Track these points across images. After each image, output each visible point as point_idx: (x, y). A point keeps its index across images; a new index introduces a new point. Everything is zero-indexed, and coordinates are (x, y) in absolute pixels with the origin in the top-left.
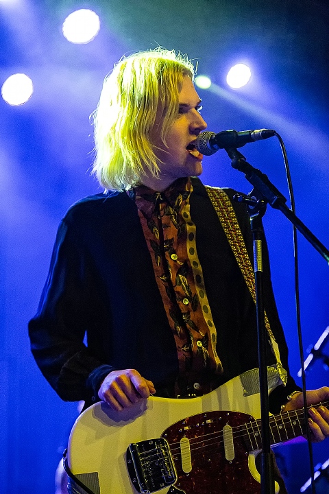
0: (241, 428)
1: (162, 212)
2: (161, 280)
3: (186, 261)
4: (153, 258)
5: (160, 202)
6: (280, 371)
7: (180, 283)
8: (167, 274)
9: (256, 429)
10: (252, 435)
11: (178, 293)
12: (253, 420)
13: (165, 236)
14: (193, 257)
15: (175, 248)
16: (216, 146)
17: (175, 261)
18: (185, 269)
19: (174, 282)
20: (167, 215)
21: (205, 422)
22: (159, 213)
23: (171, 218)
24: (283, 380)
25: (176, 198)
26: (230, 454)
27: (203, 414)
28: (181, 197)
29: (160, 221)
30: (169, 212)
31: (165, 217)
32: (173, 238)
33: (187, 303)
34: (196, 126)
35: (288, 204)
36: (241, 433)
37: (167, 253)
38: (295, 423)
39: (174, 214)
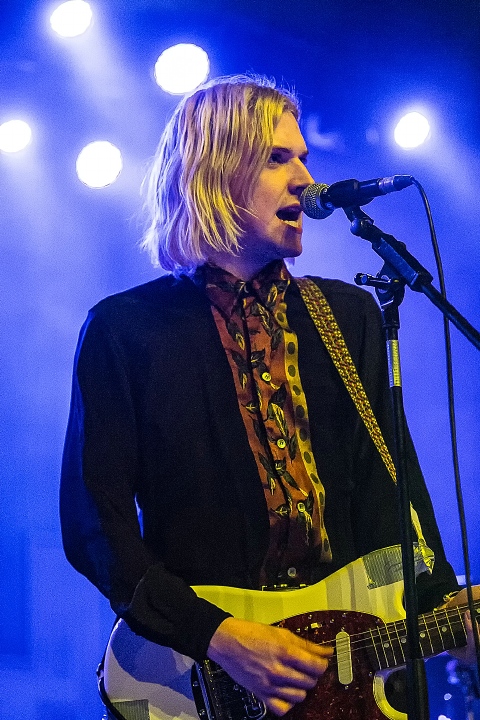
0: (363, 636)
1: (247, 311)
2: (246, 411)
3: (284, 384)
4: (235, 375)
5: (243, 295)
6: (423, 551)
7: (274, 415)
8: (256, 402)
9: (385, 638)
10: (380, 648)
11: (271, 430)
12: (381, 624)
13: (252, 345)
14: (294, 380)
15: (268, 363)
16: (329, 205)
17: (268, 383)
18: (281, 396)
19: (264, 414)
20: (254, 315)
21: (310, 627)
22: (243, 314)
23: (261, 320)
24: (428, 565)
25: (268, 291)
26: (346, 675)
27: (307, 615)
28: (274, 289)
29: (245, 323)
30: (258, 311)
31: (251, 318)
32: (264, 350)
33: (283, 446)
34: (298, 183)
35: (435, 283)
36: (363, 643)
37: (255, 371)
38: (444, 630)
39: (265, 315)
